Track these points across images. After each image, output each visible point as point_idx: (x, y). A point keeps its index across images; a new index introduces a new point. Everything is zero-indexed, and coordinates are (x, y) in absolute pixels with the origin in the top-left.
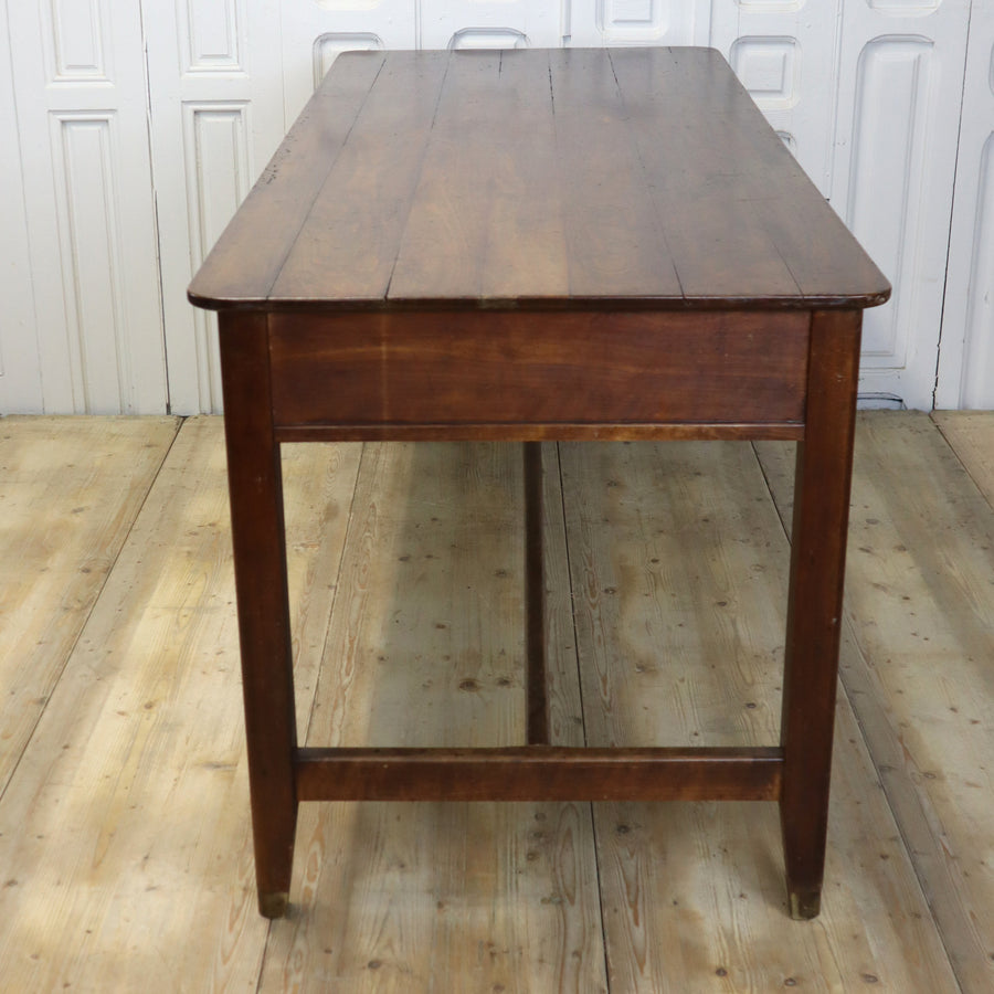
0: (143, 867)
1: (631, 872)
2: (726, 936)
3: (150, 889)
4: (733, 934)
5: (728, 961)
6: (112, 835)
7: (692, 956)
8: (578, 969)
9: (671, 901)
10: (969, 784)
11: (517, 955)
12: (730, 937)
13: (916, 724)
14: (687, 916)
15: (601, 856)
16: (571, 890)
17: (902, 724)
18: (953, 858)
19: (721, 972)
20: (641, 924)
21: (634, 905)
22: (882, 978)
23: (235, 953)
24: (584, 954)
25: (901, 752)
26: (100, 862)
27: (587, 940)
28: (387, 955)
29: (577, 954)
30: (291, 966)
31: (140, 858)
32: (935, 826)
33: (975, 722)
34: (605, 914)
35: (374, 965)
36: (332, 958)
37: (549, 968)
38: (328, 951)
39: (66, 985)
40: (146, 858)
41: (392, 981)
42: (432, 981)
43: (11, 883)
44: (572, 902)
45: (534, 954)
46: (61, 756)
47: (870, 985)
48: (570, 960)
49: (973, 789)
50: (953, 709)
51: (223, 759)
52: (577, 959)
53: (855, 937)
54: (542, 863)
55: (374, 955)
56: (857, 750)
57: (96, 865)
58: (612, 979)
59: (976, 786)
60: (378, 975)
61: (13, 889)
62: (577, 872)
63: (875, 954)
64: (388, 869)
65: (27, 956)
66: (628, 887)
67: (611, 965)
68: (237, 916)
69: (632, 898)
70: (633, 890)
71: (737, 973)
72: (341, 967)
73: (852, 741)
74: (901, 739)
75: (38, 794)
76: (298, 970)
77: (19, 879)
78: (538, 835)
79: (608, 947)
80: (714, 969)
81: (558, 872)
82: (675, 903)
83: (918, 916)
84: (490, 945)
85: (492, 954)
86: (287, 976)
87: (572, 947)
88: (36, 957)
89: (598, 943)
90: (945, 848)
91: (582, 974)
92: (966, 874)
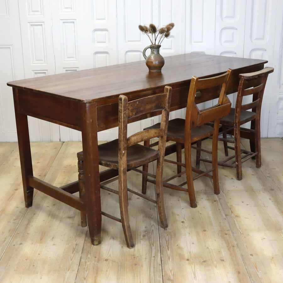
0: (52, 240)
1: (167, 239)
2: (189, 252)
3: (54, 245)
4: (191, 252)
5: (189, 257)
6: (45, 233)
7: (181, 257)
8: (154, 260)
9: (176, 245)
10: (246, 218)
11: (140, 257)
12: (190, 252)
13: (234, 205)
14: (180, 248)
15: (160, 236)
16: (153, 243)
17: (231, 206)
18: (242, 234)
19: (188, 260)
20: (169, 250)
21: (168, 246)
22: (225, 260)
23: (73, 258)
24: (156, 257)
25: (231, 211)
26: (42, 239)
27: (157, 254)
28: (110, 258)
29: (154, 257)
30: (87, 260)
31: (51, 238)
32: (238, 227)
33: (248, 205)
34: (161, 248)
35: (106, 260)
36: (96, 259)
37: (148, 260)
38: (96, 257)
39: (33, 266)
40: (53, 238)
41: (111, 264)
42: (120, 263)
43: (21, 244)
44: (153, 245)
45: (144, 257)
46: (33, 216)
47: (223, 262)
48: (153, 258)
49: (247, 219)
50: (242, 202)
51: (71, 216)
52: (154, 258)
53: (219, 252)
54: (146, 237)
55: (106, 258)
56: (220, 212)
57: (41, 239)
58: (162, 262)
59: (247, 218)
60: (107, 262)
61: (21, 245)
62: (155, 239)
63: (224, 255)
64: (110, 239)
65: (25, 260)
66: (166, 242)
67: (162, 259)
68: (74, 250)
69: (167, 245)
70: (168, 243)
71: (192, 260)
72: (99, 261)
73: (219, 209)
74: (230, 209)
75: (28, 224)
76: (88, 262)
77: (23, 243)
78: (146, 231)
79: (162, 255)
80: (186, 259)
81: (150, 239)
82: (177, 245)
83: (234, 246)
84: (134, 255)
85: (134, 257)
86: (86, 263)
87: (153, 255)
88: (26, 260)
89: (159, 254)
90: (240, 232)
91: (155, 261)
92: (245, 237)
